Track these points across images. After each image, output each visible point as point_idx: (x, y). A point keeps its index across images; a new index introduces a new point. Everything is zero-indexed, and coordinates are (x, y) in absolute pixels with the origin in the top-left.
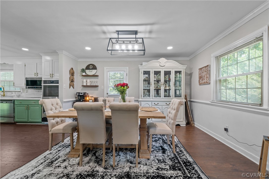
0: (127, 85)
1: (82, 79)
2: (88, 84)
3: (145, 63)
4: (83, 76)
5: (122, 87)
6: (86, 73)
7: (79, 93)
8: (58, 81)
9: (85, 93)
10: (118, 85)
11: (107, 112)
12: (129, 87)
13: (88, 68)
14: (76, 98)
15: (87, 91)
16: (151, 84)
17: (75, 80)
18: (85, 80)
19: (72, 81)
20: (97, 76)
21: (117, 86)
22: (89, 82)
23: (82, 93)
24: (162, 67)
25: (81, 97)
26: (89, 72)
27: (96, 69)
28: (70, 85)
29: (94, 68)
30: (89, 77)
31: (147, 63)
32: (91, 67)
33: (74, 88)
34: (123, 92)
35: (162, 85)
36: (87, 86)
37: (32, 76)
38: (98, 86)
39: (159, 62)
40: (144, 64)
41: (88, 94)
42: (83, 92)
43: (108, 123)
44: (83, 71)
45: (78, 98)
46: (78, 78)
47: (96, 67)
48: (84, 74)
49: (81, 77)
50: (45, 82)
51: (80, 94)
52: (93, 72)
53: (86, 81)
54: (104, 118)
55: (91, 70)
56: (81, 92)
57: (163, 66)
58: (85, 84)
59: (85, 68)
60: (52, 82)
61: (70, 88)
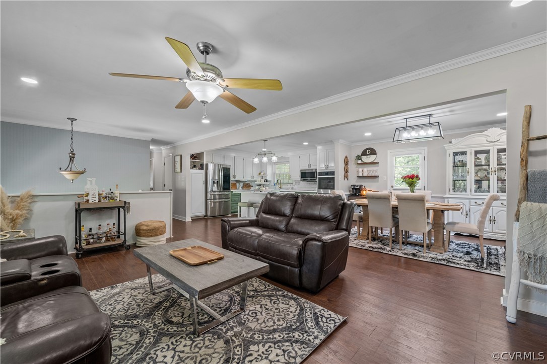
0: (417, 176)
1: (356, 167)
2: (365, 175)
3: (457, 139)
4: (358, 164)
5: (411, 179)
6: (362, 160)
7: (354, 186)
8: (334, 172)
9: (361, 186)
10: (406, 177)
11: (394, 202)
12: (420, 179)
13: (364, 153)
14: (350, 191)
15: (364, 183)
16: (468, 172)
17: (349, 171)
18: (360, 170)
19: (346, 171)
20: (377, 163)
21: (404, 178)
22: (366, 171)
23: (357, 186)
24: (491, 144)
25: (357, 190)
26: (365, 159)
27: (375, 154)
28: (345, 176)
29: (373, 152)
30: (366, 166)
31: (460, 140)
32: (369, 152)
33: (348, 179)
34: (412, 184)
35: (493, 173)
36: (363, 177)
37: (305, 167)
38: (378, 176)
39: (486, 135)
40: (454, 141)
41: (365, 187)
42: (359, 184)
43: (395, 210)
44: (359, 158)
45: (353, 192)
46: (352, 167)
47: (376, 152)
48: (360, 162)
49: (356, 166)
50: (320, 174)
51: (356, 187)
52: (371, 158)
53: (363, 171)
54: (391, 206)
55: (368, 156)
56: (356, 184)
57: (495, 142)
58: (361, 175)
59: (360, 154)
60: (327, 174)
61: (344, 179)
